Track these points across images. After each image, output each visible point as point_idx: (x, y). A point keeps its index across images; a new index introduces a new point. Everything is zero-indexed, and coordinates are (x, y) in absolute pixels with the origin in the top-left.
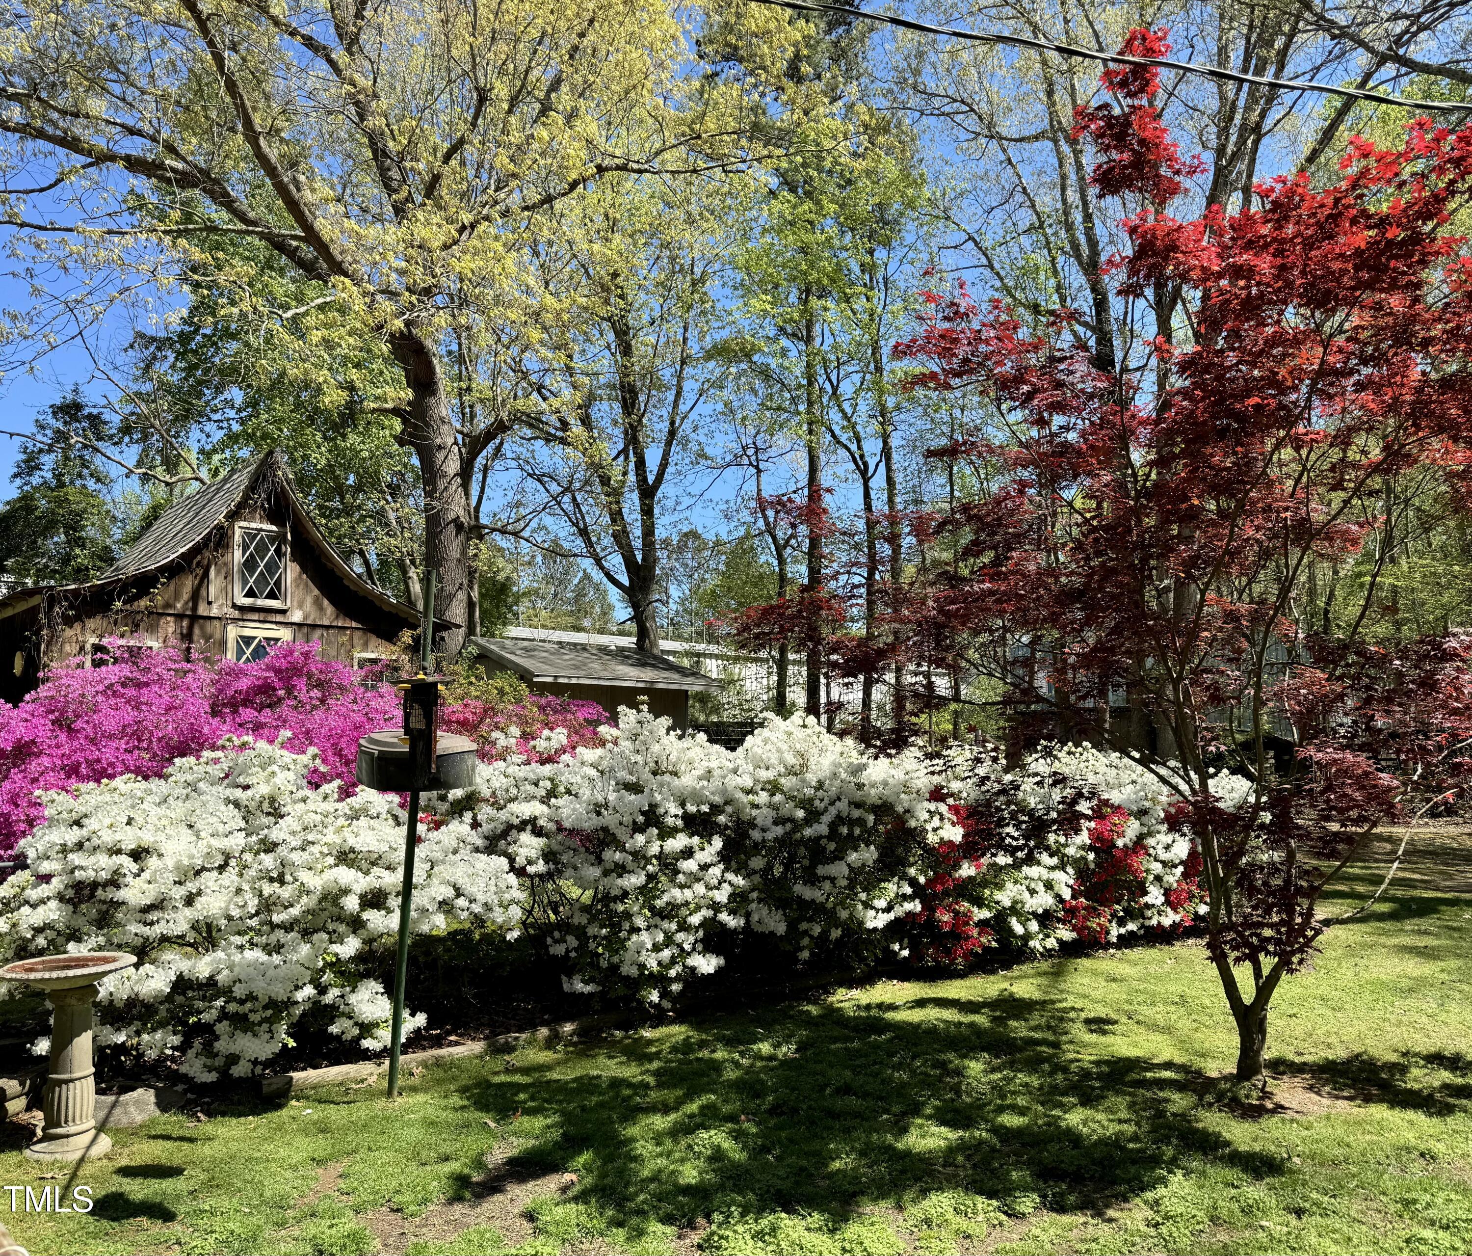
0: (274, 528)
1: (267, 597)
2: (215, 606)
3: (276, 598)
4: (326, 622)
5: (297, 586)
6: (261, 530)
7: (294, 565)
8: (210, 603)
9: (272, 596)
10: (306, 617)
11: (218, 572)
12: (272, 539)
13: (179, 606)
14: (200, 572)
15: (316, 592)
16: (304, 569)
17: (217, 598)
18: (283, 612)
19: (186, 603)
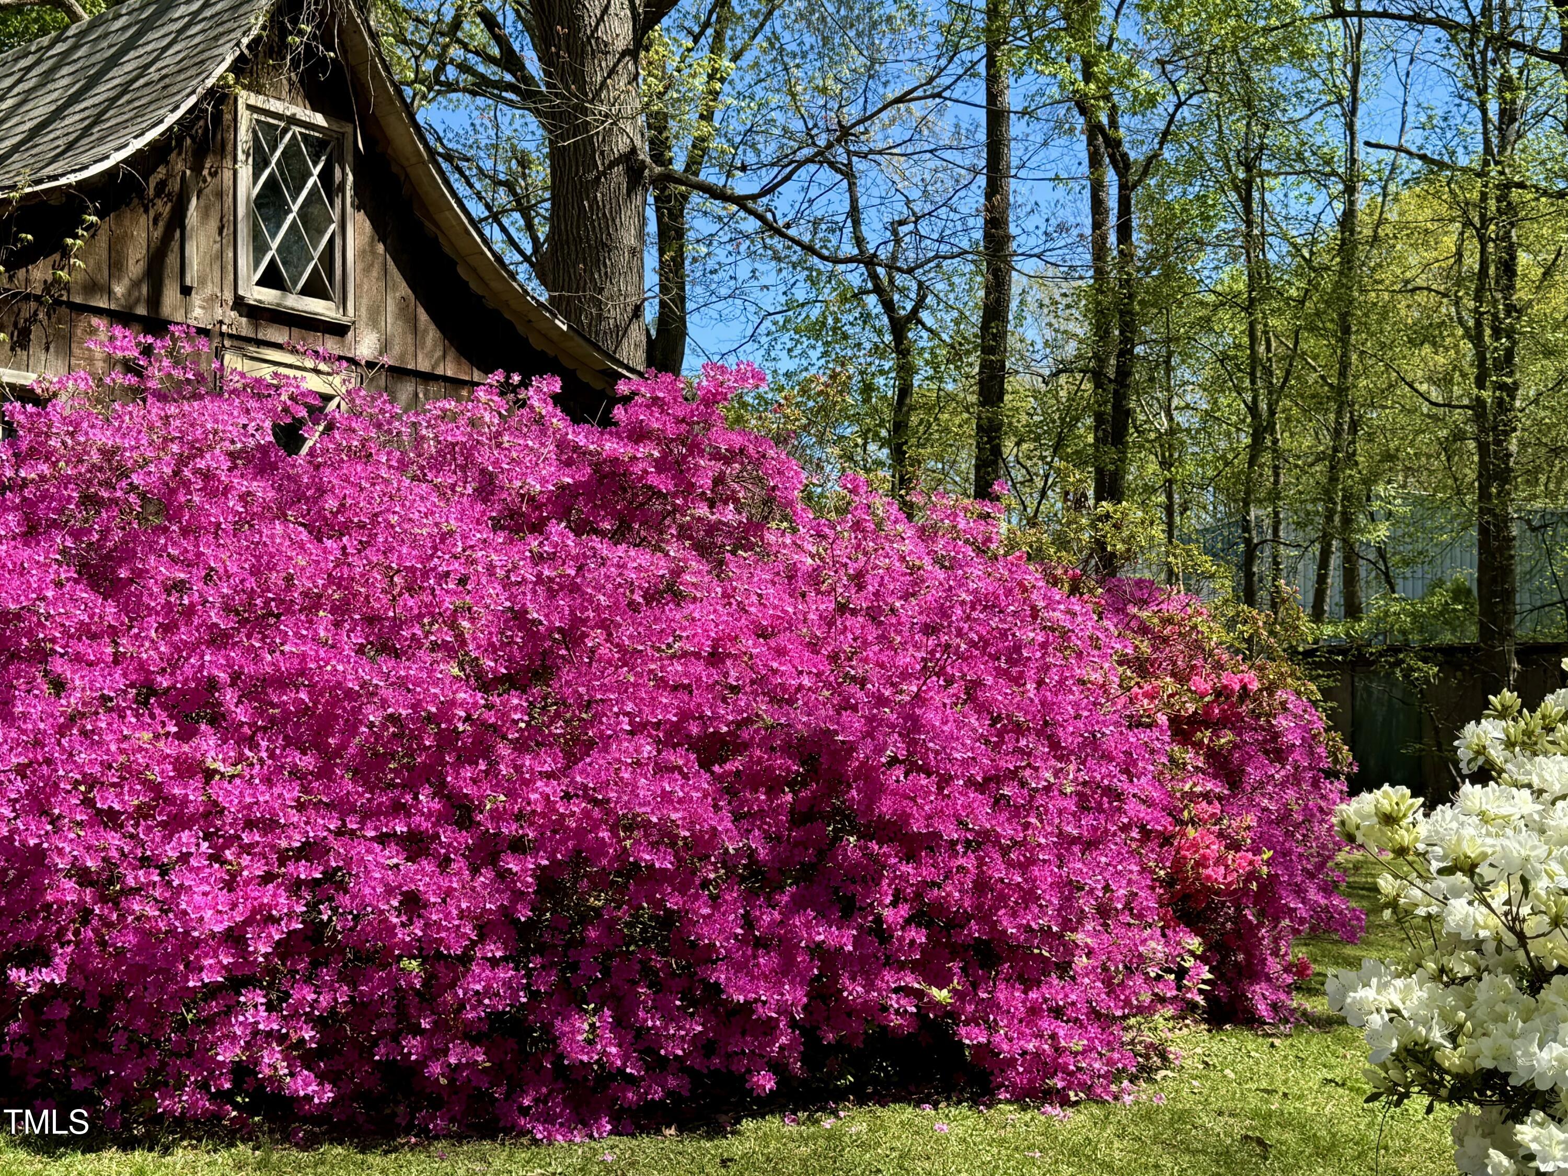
0: (319, 119)
1: (305, 292)
2: (197, 299)
3: (324, 296)
4: (424, 365)
5: (367, 270)
6: (292, 120)
7: (361, 216)
8: (186, 291)
9: (314, 289)
10: (385, 347)
11: (205, 214)
12: (317, 147)
13: (119, 290)
14: (164, 208)
15: (403, 289)
16: (381, 230)
17: (202, 281)
18: (339, 330)
19: (136, 284)
